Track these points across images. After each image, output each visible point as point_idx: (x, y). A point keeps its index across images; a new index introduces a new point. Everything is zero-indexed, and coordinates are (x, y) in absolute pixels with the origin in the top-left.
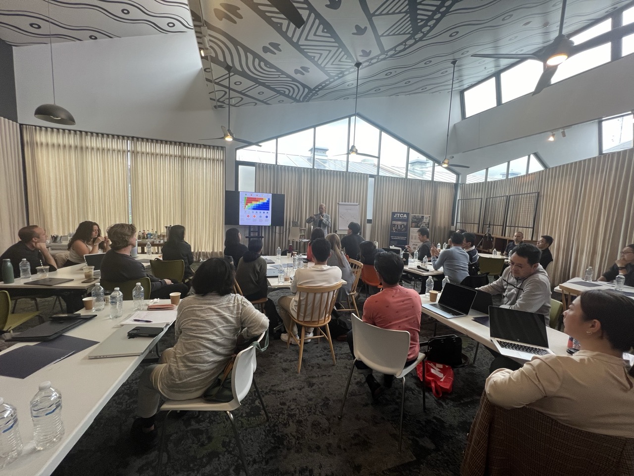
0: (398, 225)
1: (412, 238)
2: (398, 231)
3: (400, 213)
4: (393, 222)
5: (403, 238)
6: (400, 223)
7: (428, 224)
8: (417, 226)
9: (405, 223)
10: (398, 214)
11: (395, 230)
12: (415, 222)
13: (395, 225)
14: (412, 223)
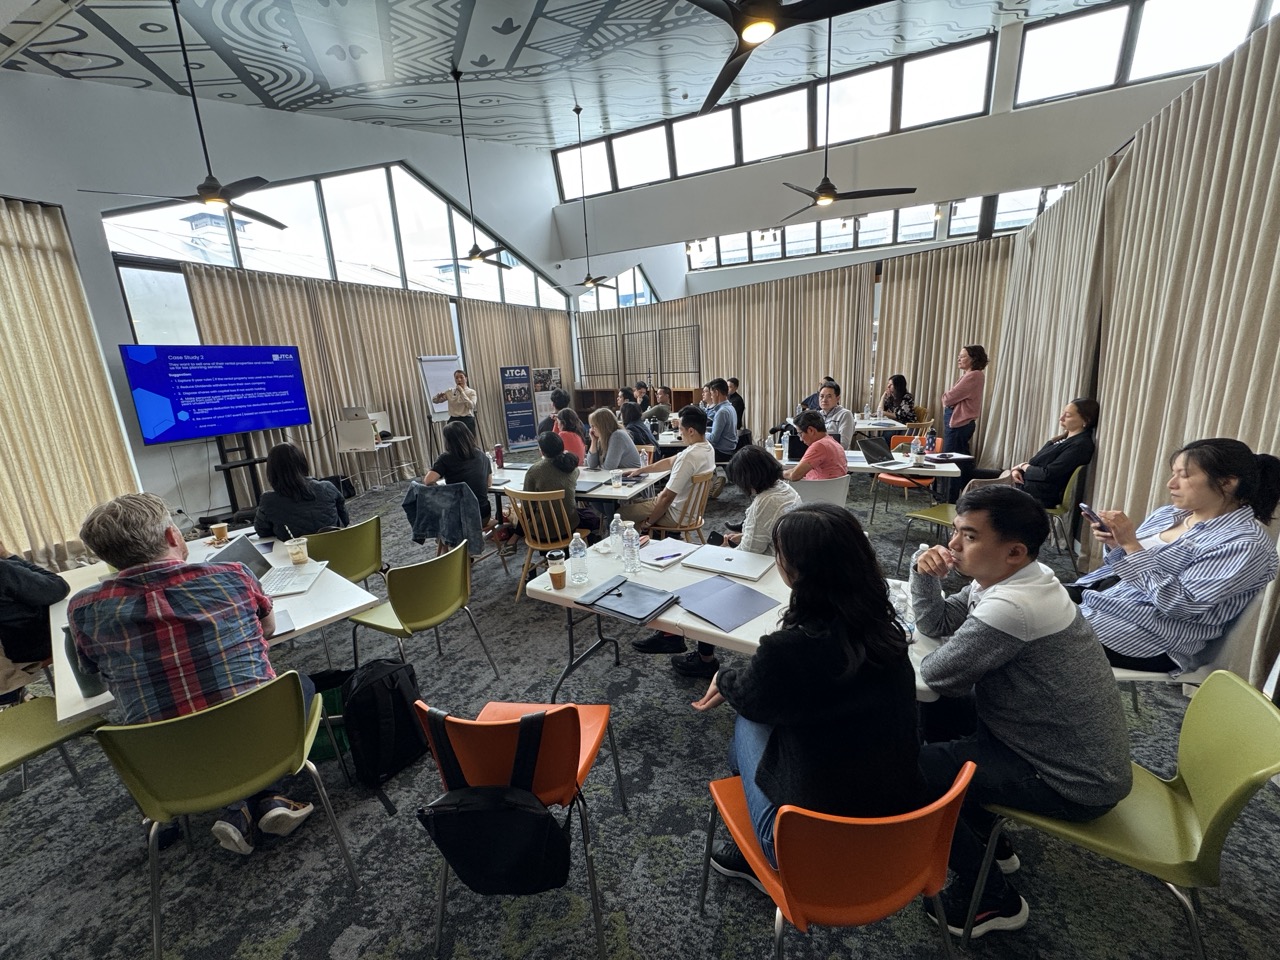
0: (514, 391)
1: (541, 411)
2: (518, 401)
3: (515, 368)
4: (506, 385)
5: (526, 413)
6: (517, 386)
7: (560, 383)
8: (545, 389)
9: (526, 386)
10: (512, 371)
11: (513, 399)
12: (540, 382)
13: (509, 390)
14: (536, 383)
